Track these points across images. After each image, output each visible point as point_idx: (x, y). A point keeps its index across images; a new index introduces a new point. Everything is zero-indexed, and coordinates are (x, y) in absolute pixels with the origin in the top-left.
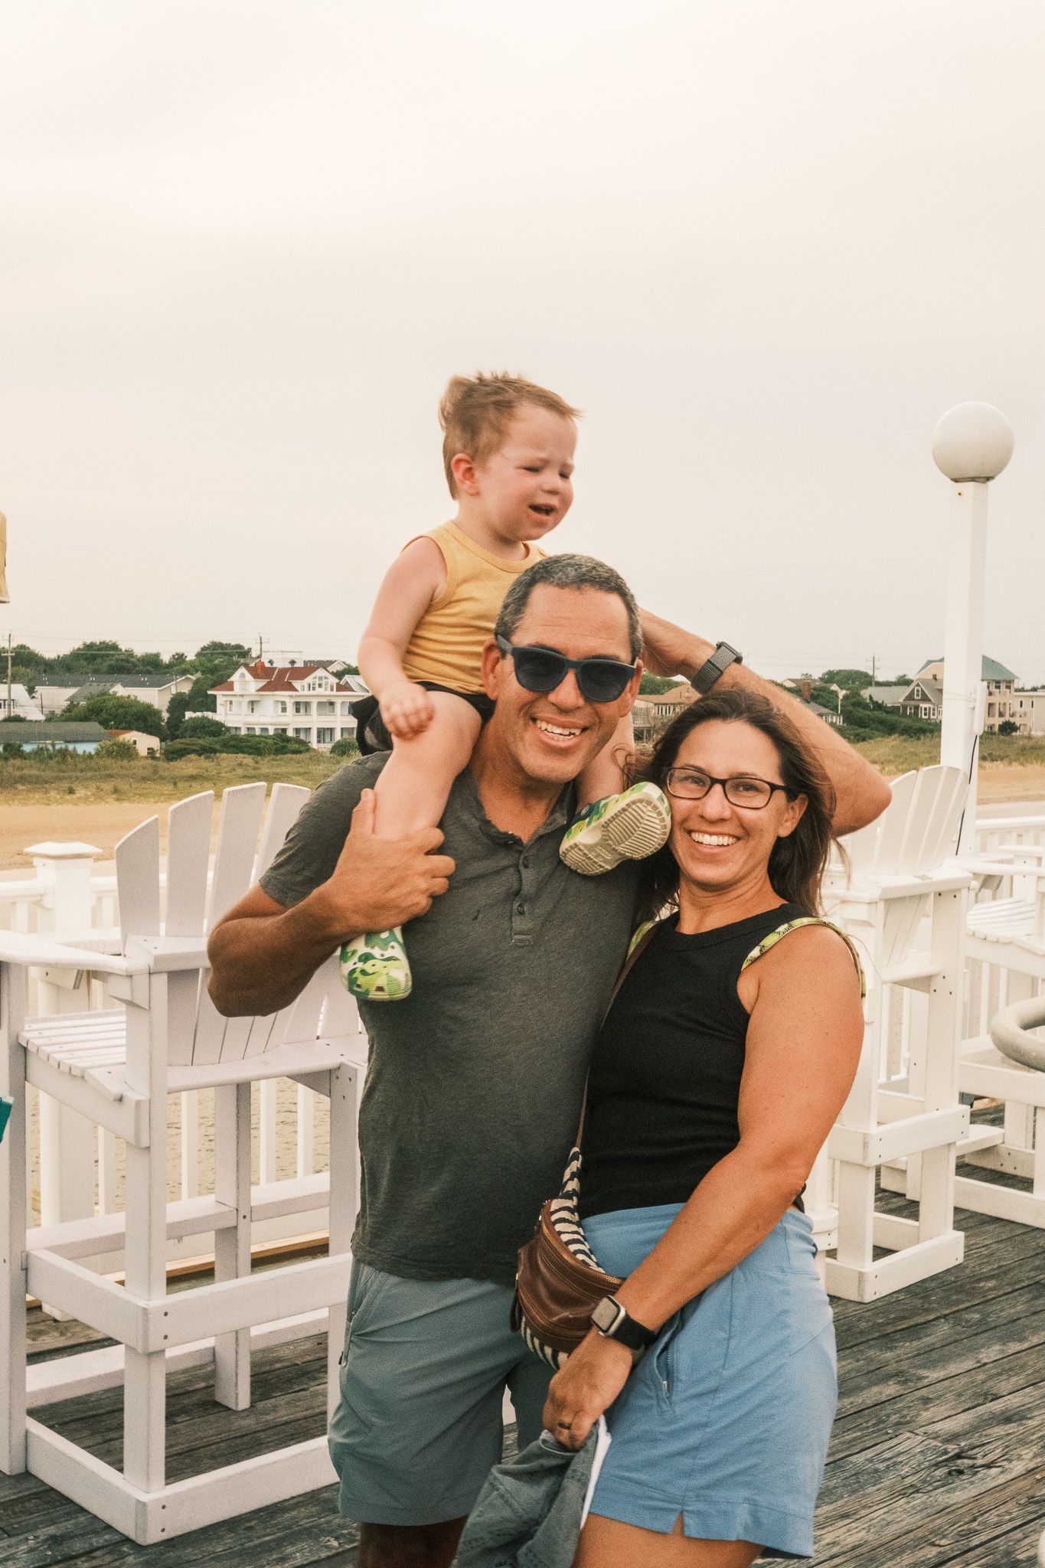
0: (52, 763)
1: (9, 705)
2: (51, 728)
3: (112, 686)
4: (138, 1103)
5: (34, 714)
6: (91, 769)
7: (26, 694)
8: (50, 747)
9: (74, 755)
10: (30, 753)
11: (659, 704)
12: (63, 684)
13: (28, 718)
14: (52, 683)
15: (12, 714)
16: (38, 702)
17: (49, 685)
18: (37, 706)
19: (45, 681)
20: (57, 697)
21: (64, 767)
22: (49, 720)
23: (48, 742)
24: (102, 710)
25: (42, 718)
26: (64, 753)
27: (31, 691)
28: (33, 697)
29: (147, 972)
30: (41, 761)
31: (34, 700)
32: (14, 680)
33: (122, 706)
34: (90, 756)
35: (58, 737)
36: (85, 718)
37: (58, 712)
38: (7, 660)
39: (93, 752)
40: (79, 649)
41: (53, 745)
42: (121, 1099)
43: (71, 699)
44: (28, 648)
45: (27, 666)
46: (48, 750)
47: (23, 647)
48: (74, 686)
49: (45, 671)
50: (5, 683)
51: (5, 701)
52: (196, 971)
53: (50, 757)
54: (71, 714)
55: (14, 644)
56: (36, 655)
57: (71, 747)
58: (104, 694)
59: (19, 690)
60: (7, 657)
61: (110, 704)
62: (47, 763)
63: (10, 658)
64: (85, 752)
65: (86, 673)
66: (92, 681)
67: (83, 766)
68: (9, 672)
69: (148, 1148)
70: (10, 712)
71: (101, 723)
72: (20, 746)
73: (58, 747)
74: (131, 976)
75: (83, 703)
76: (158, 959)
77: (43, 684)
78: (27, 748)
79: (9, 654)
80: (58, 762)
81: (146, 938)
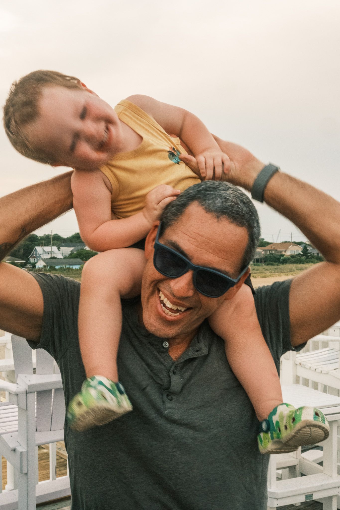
0: (65, 272)
1: (52, 253)
2: (65, 261)
3: (85, 247)
4: (21, 453)
5: (60, 256)
6: (78, 274)
7: (57, 250)
8: (64, 267)
9: (72, 269)
10: (58, 269)
11: (265, 250)
12: (69, 246)
13: (58, 257)
14: (66, 246)
15: (53, 256)
16: (61, 252)
17: (64, 247)
18: (61, 254)
19: (63, 245)
20: (67, 250)
21: (69, 273)
22: (64, 258)
23: (64, 265)
24: (81, 255)
25: (62, 257)
26: (69, 269)
27: (59, 249)
28: (59, 251)
29: (26, 392)
30: (62, 271)
31: (60, 251)
32: (53, 245)
33: (87, 253)
34: (77, 270)
35: (67, 263)
36: (76, 257)
37: (67, 255)
38: (51, 239)
39: (78, 268)
40: (74, 235)
41: (65, 266)
42: (14, 450)
43: (72, 251)
44: (58, 235)
45: (57, 241)
46: (64, 268)
47: (56, 234)
48: (73, 246)
49: (63, 242)
50: (50, 246)
51: (50, 252)
52: (51, 390)
53: (64, 270)
54: (71, 256)
55: (53, 234)
56: (61, 237)
57: (71, 267)
58: (82, 249)
59: (55, 248)
60: (51, 238)
61: (84, 252)
62: (63, 272)
63: (52, 238)
64: (76, 268)
65: (77, 243)
66: (79, 245)
67: (75, 273)
68: (52, 242)
69: (26, 474)
70: (52, 256)
71: (81, 259)
72: (55, 267)
73: (67, 267)
74: (17, 395)
75: (75, 252)
76: (30, 386)
77: (63, 246)
78: (57, 267)
79: (52, 237)
80: (67, 272)
81: (26, 375)
